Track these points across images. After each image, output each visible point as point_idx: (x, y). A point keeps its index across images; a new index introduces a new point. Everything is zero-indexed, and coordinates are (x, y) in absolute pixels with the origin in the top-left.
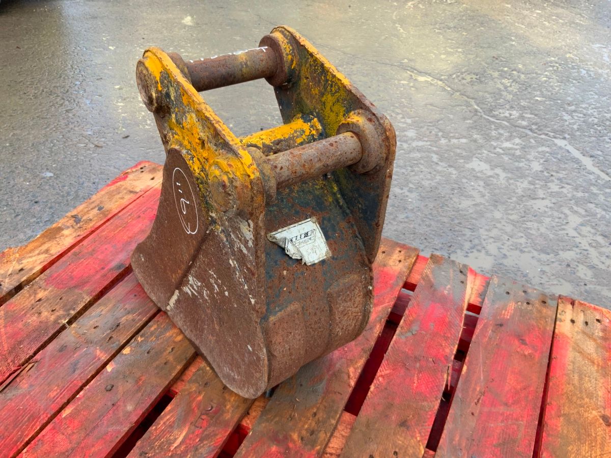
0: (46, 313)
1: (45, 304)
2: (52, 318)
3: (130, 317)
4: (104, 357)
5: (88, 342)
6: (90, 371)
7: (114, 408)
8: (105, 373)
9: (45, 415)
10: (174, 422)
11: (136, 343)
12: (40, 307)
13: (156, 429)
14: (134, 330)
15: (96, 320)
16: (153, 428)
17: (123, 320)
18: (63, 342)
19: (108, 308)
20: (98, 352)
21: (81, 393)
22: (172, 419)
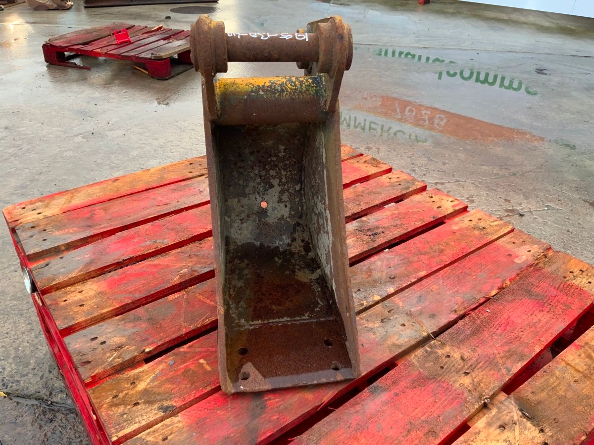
0: (455, 355)
1: (459, 367)
2: (447, 349)
3: (370, 325)
4: (396, 298)
5: (409, 314)
6: (407, 292)
7: (389, 266)
8: (396, 287)
9: (438, 276)
10: (351, 248)
11: (368, 300)
12: (464, 366)
13: (364, 248)
14: (369, 312)
15: (403, 333)
16: (365, 249)
17: (377, 324)
18: (433, 321)
19: (392, 340)
20: (401, 304)
21: (413, 280)
22: (352, 249)
